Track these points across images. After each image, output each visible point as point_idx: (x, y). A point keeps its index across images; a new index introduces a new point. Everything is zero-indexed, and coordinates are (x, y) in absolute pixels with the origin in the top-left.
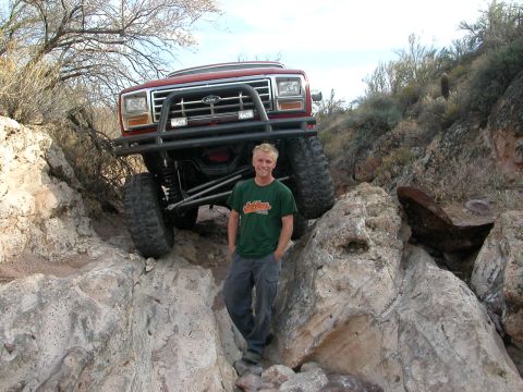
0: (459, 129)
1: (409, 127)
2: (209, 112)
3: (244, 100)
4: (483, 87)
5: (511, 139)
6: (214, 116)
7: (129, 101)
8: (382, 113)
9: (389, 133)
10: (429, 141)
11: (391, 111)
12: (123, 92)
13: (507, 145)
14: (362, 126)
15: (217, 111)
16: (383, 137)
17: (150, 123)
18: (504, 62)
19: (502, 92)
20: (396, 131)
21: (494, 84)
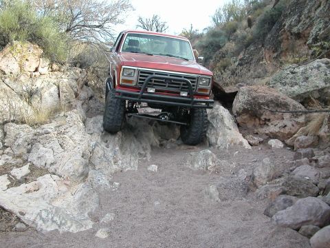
0: (252, 48)
1: (230, 46)
4: (262, 27)
5: (271, 54)
8: (217, 39)
9: (220, 50)
10: (239, 54)
11: (222, 38)
13: (270, 56)
14: (207, 47)
16: (217, 52)
18: (271, 15)
19: (270, 29)
20: (224, 49)
21: (266, 26)
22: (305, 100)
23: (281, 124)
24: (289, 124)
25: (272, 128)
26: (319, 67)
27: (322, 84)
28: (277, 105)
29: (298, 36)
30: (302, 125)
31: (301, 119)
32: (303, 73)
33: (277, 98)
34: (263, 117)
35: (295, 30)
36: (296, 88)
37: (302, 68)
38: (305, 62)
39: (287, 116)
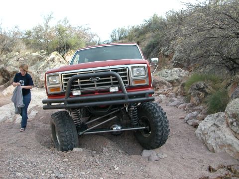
2: (94, 86)
3: (113, 80)
4: (148, 49)
6: (97, 88)
7: (50, 78)
12: (47, 73)
15: (98, 85)
17: (61, 91)
22: (172, 82)
23: (163, 90)
24: (166, 90)
25: (159, 91)
26: (176, 71)
27: (177, 78)
28: (162, 83)
29: (167, 56)
30: (170, 90)
31: (171, 88)
32: (171, 73)
33: (162, 81)
34: (157, 87)
35: (166, 53)
36: (168, 78)
37: (170, 71)
38: (171, 69)
39: (166, 87)
